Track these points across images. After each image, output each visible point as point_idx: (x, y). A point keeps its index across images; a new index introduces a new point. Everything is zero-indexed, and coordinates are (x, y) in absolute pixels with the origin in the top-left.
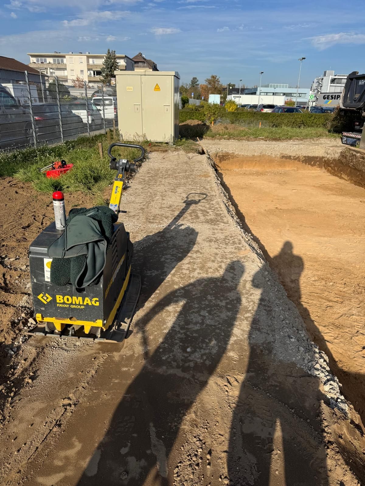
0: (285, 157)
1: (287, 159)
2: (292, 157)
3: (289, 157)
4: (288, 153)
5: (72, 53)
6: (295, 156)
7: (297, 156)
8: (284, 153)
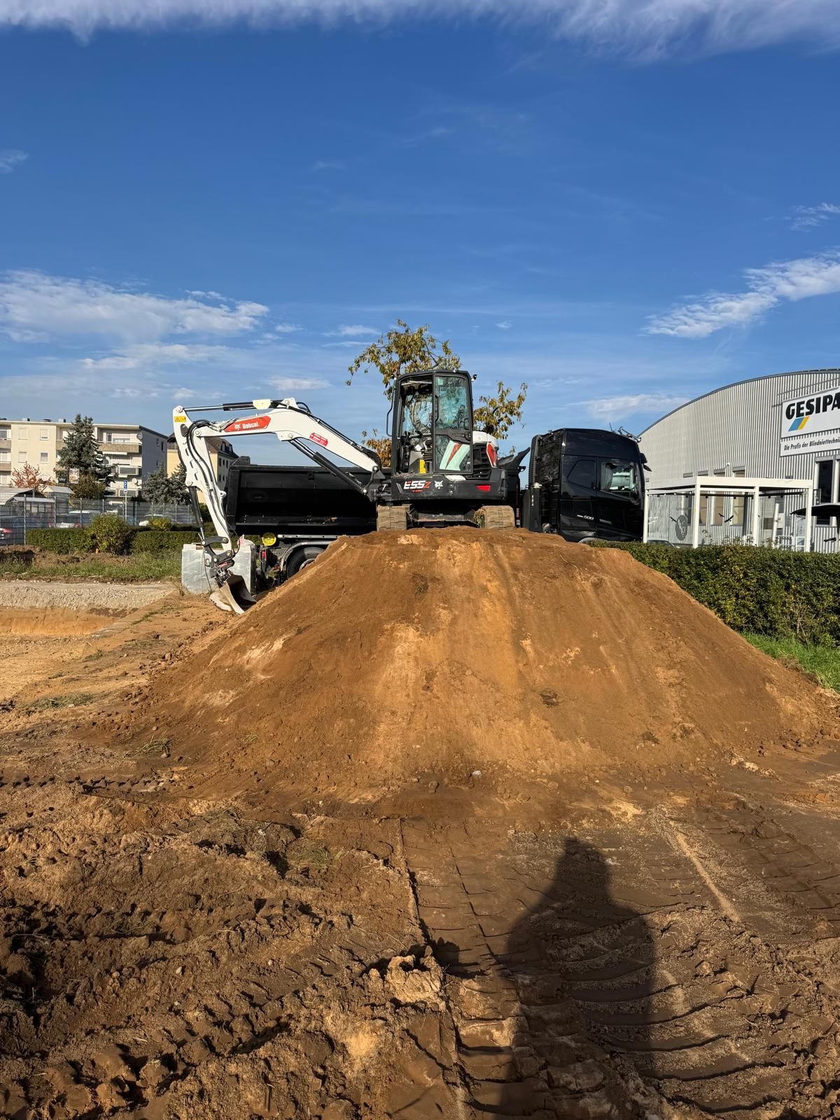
0: (97, 610)
1: (99, 614)
2: (110, 611)
3: (105, 611)
4: (102, 602)
5: (29, 420)
6: (116, 610)
7: (121, 609)
8: (97, 602)
